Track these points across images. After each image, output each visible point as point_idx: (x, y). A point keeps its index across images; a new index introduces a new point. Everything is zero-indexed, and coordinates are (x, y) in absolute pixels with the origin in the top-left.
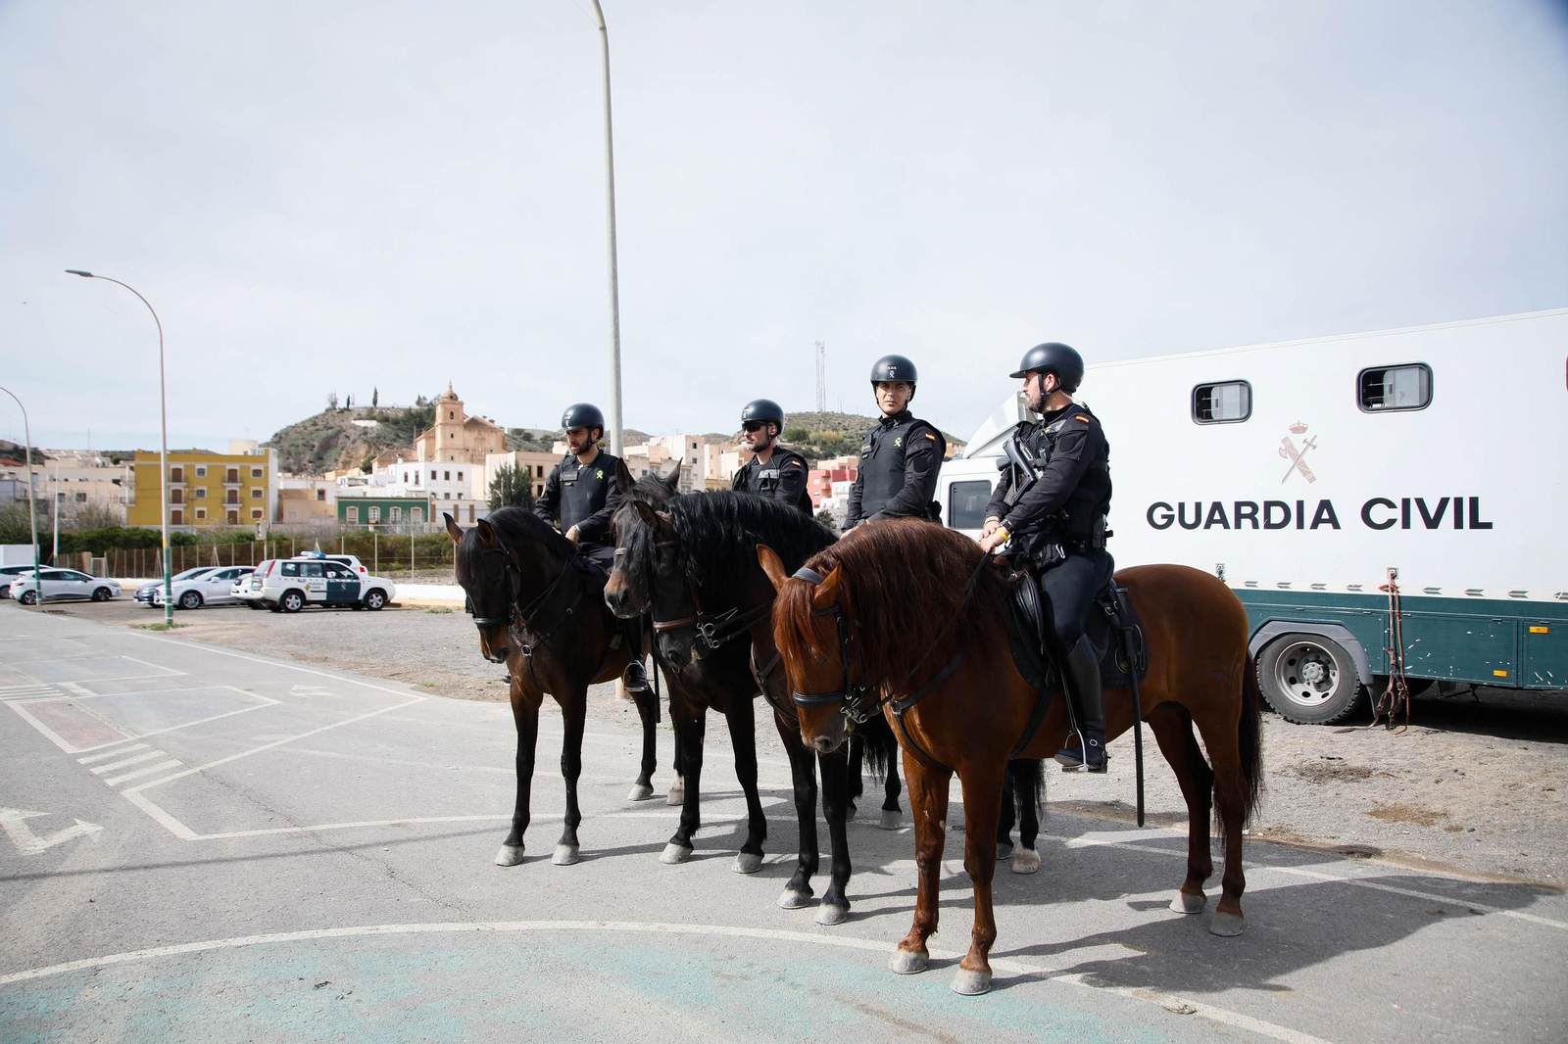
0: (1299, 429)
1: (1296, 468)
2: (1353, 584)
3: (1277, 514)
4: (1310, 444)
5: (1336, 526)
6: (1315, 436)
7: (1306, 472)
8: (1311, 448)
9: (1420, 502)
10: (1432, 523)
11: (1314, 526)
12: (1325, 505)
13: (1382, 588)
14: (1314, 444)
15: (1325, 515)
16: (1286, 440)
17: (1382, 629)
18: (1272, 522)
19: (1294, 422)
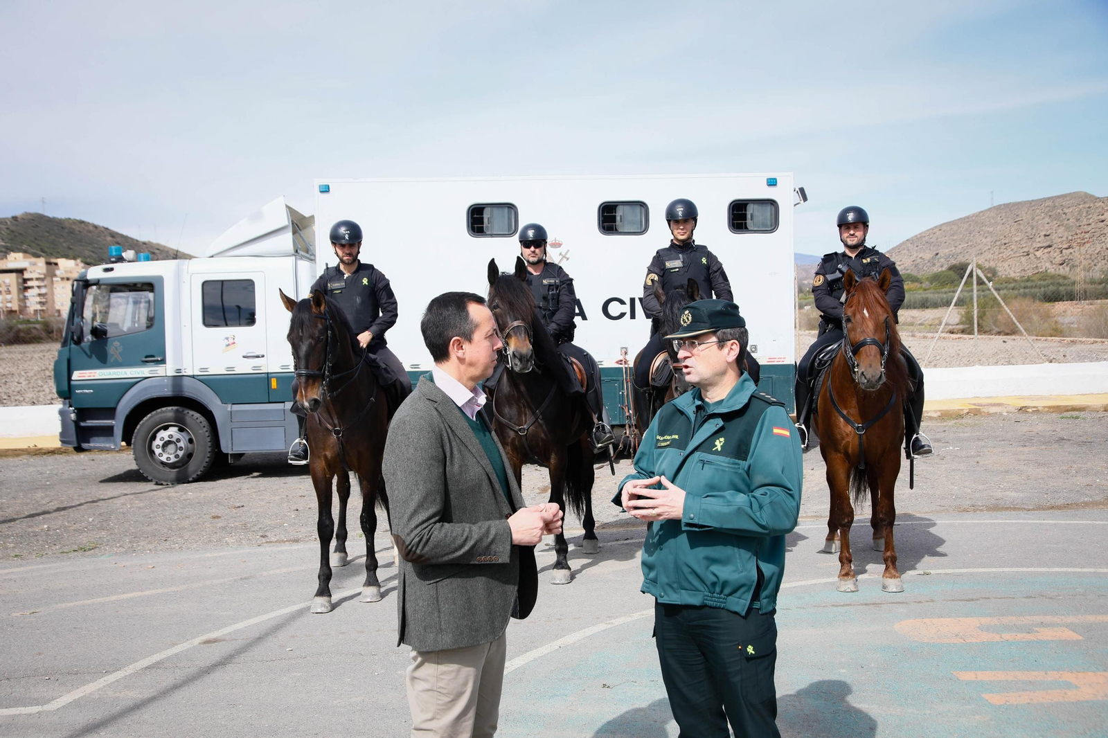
0: (556, 245)
6: (568, 251)
8: (565, 259)
13: (617, 362)
14: (567, 256)
17: (618, 391)
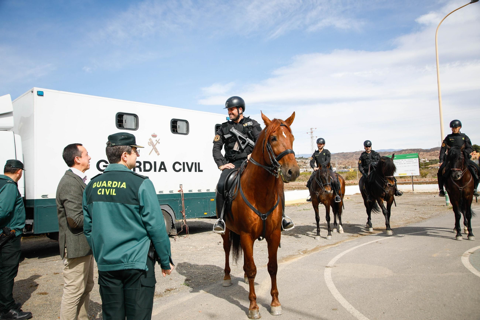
0: (154, 136)
1: (154, 150)
2: (171, 190)
3: (148, 167)
4: (158, 142)
5: (166, 171)
6: (159, 139)
7: (157, 152)
8: (158, 143)
9: (187, 163)
10: (190, 170)
11: (159, 171)
12: (162, 163)
13: (179, 191)
14: (159, 142)
15: (163, 167)
16: (150, 139)
17: (179, 204)
18: (146, 169)
19: (152, 133)
